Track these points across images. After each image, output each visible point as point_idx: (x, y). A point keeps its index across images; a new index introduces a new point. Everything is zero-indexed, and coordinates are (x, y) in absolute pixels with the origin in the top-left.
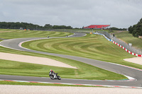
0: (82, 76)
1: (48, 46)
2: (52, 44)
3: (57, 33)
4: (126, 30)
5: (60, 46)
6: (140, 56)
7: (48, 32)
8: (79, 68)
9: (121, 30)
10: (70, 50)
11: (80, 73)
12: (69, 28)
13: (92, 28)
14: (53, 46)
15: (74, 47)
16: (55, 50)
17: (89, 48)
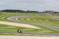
0: (42, 32)
1: (28, 20)
3: (32, 14)
5: (33, 20)
7: (28, 14)
8: (41, 29)
10: (37, 21)
11: (41, 31)
12: (37, 12)
13: (46, 12)
14: (30, 19)
17: (45, 20)
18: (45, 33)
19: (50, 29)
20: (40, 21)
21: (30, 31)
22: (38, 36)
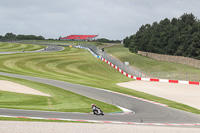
0: (58, 107)
1: (9, 64)
2: (16, 61)
3: (23, 46)
4: (120, 42)
5: (26, 65)
6: (139, 79)
7: (10, 44)
8: (53, 96)
9: (113, 42)
10: (40, 70)
11: (54, 102)
12: (40, 38)
14: (18, 64)
15: (47, 65)
16: (20, 69)
17: (68, 67)
18: (67, 110)
19: (83, 98)
20: (49, 70)
21: (15, 103)
22: (43, 120)
